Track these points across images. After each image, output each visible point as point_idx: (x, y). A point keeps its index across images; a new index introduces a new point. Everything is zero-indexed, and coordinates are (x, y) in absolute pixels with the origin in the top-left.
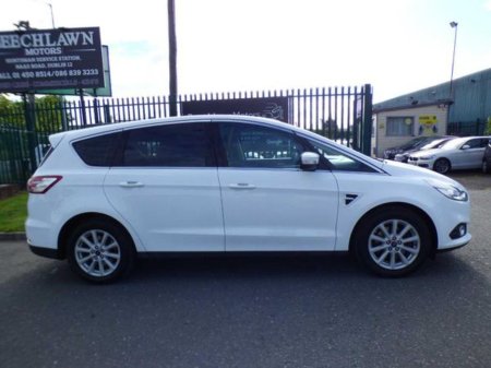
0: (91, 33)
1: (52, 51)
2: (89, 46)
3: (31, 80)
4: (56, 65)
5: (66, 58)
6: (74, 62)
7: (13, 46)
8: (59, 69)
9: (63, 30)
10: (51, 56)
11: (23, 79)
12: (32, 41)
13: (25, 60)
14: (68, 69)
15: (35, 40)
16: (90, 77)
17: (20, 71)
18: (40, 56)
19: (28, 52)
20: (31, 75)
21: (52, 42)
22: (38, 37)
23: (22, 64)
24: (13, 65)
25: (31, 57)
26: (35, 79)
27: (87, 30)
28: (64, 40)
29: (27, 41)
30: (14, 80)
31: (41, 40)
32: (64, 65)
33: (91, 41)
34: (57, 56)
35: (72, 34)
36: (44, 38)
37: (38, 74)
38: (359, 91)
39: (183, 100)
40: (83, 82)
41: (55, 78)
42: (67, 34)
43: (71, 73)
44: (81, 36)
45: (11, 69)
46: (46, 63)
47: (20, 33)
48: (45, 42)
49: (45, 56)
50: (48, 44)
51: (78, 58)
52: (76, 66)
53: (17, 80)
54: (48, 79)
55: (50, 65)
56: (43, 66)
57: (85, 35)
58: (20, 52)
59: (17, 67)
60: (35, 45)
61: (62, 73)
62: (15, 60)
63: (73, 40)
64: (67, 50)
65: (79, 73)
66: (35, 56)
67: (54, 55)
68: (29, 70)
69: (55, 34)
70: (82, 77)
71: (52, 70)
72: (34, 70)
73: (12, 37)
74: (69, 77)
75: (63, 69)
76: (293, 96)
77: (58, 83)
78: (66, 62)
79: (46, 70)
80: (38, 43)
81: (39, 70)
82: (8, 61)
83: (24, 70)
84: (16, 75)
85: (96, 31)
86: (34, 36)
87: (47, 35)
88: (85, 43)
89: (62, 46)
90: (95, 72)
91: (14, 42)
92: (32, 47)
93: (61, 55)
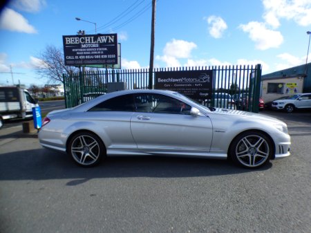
0: (113, 37)
1: (94, 46)
2: (112, 43)
3: (83, 60)
4: (96, 53)
5: (100, 49)
6: (104, 51)
7: (76, 43)
8: (96, 55)
9: (100, 35)
10: (93, 48)
11: (79, 59)
13: (80, 50)
14: (101, 55)
15: (86, 40)
16: (111, 59)
17: (79, 55)
18: (88, 48)
20: (83, 57)
21: (94, 41)
23: (80, 52)
24: (76, 52)
25: (84, 48)
26: (85, 59)
27: (111, 35)
28: (100, 40)
29: (83, 40)
30: (75, 60)
31: (89, 40)
32: (99, 52)
33: (113, 40)
34: (96, 48)
35: (104, 37)
36: (91, 39)
37: (87, 57)
38: (254, 68)
39: (156, 71)
40: (108, 61)
41: (94, 59)
42: (101, 37)
43: (102, 57)
44: (108, 38)
45: (74, 54)
46: (91, 51)
47: (80, 36)
48: (91, 41)
49: (91, 48)
51: (106, 49)
52: (105, 53)
53: (77, 60)
54: (91, 59)
55: (93, 53)
56: (88, 53)
57: (110, 37)
58: (79, 46)
60: (86, 42)
61: (97, 57)
62: (76, 50)
63: (104, 40)
64: (101, 45)
65: (106, 56)
66: (86, 48)
68: (83, 55)
69: (96, 37)
70: (107, 59)
71: (93, 55)
72: (85, 55)
73: (76, 38)
74: (101, 59)
75: (98, 55)
76: (216, 70)
77: (95, 61)
78: (101, 51)
79: (91, 55)
80: (88, 42)
81: (88, 55)
82: (73, 50)
83: (80, 55)
84: (77, 57)
85: (115, 36)
86: (86, 38)
87: (92, 37)
88: (110, 42)
89: (99, 43)
90: (114, 56)
91: (77, 41)
92: (85, 44)
93: (98, 47)
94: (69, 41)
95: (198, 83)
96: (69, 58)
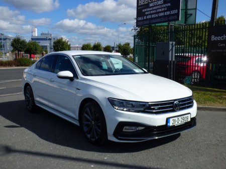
1: (159, 3)
3: (150, 19)
4: (160, 10)
5: (164, 6)
6: (168, 7)
7: (146, 3)
8: (161, 12)
10: (159, 5)
11: (147, 19)
13: (149, 9)
14: (164, 11)
16: (173, 15)
18: (154, 6)
19: (151, 5)
20: (149, 17)
23: (148, 11)
30: (144, 20)
32: (163, 9)
37: (153, 16)
40: (170, 18)
41: (159, 17)
43: (165, 14)
46: (156, 10)
49: (157, 6)
51: (169, 4)
52: (169, 9)
54: (156, 18)
55: (158, 11)
58: (147, 6)
59: (146, 13)
61: (162, 14)
62: (145, 10)
66: (152, 7)
67: (160, 5)
68: (150, 14)
70: (170, 15)
71: (158, 13)
72: (152, 14)
74: (164, 16)
77: (159, 20)
78: (164, 7)
79: (156, 13)
81: (154, 14)
82: (143, 11)
83: (148, 15)
84: (145, 18)
90: (176, 11)
91: (146, 1)
92: (152, 2)
93: (162, 4)
96: (140, 19)
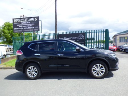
0: (37, 18)
2: (36, 21)
3: (23, 30)
4: (29, 26)
5: (31, 24)
7: (19, 22)
8: (29, 27)
10: (27, 24)
11: (21, 30)
12: (23, 20)
13: (21, 25)
14: (31, 27)
15: (24, 20)
17: (20, 28)
18: (25, 24)
19: (22, 23)
21: (28, 21)
22: (25, 19)
23: (21, 26)
25: (23, 24)
26: (24, 29)
28: (31, 20)
29: (22, 20)
30: (18, 30)
32: (30, 26)
33: (37, 20)
34: (29, 24)
35: (32, 18)
36: (26, 20)
37: (24, 28)
38: (105, 31)
39: (58, 34)
40: (35, 30)
41: (28, 29)
42: (31, 18)
43: (32, 28)
44: (34, 19)
45: (18, 27)
46: (26, 25)
47: (21, 19)
48: (26, 21)
49: (26, 24)
50: (27, 21)
51: (34, 24)
52: (33, 26)
54: (26, 29)
56: (26, 26)
57: (35, 18)
58: (20, 23)
59: (20, 27)
60: (24, 21)
62: (19, 25)
63: (33, 20)
65: (34, 28)
66: (24, 24)
68: (22, 27)
69: (29, 18)
71: (27, 27)
72: (23, 27)
73: (19, 19)
75: (30, 27)
79: (26, 27)
80: (25, 21)
81: (24, 27)
83: (21, 27)
84: (19, 29)
86: (24, 19)
87: (27, 19)
88: (35, 20)
89: (30, 21)
90: (37, 27)
91: (19, 21)
92: (23, 22)
93: (30, 23)
94: (16, 21)
95: (78, 40)
96: (16, 29)
